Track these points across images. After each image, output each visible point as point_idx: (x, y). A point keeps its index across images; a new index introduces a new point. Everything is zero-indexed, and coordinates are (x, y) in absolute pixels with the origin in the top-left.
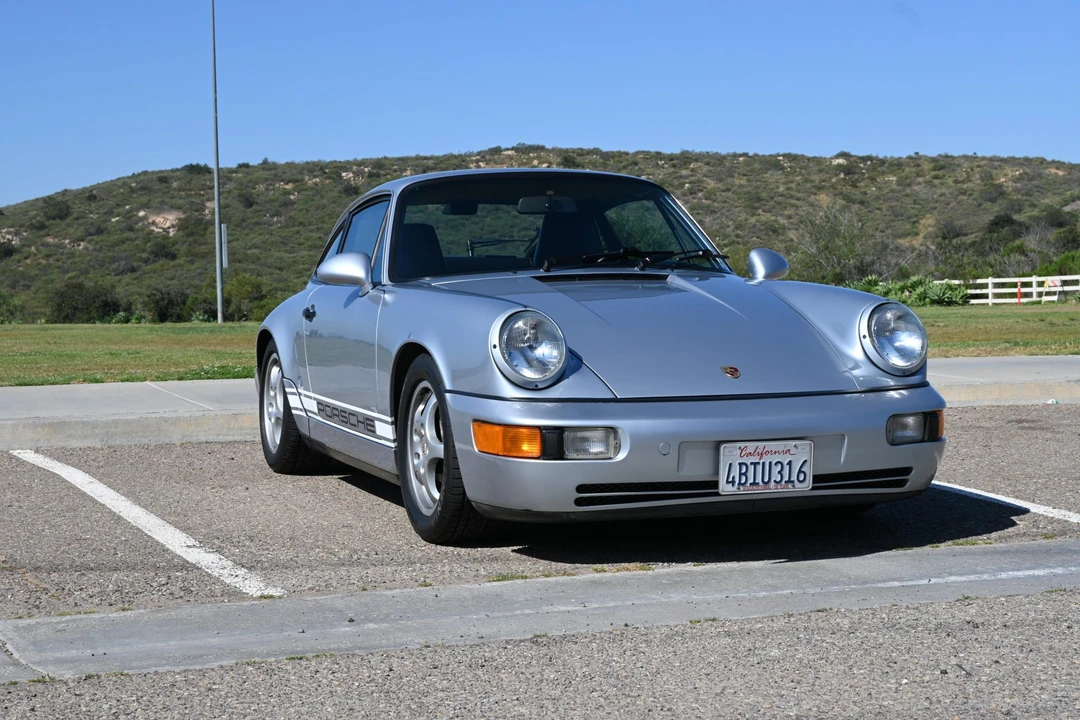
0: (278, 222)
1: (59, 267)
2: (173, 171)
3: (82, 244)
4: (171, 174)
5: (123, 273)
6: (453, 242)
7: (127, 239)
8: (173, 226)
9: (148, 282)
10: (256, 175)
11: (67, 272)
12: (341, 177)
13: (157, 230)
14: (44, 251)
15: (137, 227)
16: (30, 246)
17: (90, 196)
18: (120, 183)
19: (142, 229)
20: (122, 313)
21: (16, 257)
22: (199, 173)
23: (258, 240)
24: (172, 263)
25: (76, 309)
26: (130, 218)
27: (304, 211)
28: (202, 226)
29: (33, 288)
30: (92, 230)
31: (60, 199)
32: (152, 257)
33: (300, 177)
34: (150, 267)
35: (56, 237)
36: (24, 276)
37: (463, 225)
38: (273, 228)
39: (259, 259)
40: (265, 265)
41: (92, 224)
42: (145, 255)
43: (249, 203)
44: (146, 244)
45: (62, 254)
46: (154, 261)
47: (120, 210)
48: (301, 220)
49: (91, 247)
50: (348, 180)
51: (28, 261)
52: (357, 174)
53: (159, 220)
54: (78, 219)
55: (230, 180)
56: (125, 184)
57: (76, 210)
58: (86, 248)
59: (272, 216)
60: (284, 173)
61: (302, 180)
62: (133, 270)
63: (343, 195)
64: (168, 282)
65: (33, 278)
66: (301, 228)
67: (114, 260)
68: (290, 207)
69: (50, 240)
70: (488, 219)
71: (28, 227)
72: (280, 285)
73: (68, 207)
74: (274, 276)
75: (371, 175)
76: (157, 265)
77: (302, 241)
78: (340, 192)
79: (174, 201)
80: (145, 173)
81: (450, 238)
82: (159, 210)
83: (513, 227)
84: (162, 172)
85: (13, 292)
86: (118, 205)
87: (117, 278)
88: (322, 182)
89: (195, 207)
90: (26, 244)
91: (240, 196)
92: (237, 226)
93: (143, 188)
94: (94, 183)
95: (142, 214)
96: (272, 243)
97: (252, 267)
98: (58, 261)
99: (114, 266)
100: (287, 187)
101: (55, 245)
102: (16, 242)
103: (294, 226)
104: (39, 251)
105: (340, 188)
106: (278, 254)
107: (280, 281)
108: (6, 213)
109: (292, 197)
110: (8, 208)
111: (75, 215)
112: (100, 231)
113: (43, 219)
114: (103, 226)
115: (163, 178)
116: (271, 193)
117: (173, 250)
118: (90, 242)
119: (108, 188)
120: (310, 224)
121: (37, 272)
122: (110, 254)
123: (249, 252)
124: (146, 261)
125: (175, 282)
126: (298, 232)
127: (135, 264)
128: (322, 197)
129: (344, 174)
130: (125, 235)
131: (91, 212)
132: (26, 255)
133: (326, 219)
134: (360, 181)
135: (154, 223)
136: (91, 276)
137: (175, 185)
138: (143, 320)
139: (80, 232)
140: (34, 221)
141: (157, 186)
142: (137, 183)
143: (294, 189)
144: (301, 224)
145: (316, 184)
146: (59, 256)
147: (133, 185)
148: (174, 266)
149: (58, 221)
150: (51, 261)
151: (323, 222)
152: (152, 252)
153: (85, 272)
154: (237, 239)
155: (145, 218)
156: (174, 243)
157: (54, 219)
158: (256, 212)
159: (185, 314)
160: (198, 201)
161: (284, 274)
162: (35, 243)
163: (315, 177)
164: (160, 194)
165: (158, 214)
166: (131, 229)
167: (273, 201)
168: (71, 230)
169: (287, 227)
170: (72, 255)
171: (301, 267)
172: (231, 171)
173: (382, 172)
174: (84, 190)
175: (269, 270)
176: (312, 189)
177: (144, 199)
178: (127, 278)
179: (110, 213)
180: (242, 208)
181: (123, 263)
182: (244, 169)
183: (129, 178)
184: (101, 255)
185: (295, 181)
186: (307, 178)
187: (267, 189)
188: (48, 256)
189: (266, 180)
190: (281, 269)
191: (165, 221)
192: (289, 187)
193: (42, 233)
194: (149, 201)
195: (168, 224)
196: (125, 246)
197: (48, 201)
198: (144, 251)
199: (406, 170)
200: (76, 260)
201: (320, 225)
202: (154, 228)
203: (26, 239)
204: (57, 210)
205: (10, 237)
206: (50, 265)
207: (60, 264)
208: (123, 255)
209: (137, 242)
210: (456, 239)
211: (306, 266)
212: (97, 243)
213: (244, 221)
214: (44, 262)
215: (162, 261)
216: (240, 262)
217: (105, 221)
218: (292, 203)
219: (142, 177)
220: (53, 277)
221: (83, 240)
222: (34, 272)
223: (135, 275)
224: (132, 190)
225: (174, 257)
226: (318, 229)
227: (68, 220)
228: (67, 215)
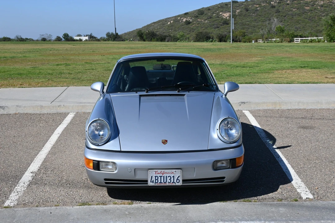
0: (254, 15)
1: (201, 27)
2: (229, 2)
3: (206, 21)
4: (229, 3)
5: (215, 28)
6: (299, 20)
7: (217, 20)
8: (228, 16)
9: (221, 30)
10: (249, 3)
11: (202, 28)
12: (271, 3)
13: (224, 17)
14: (197, 22)
15: (219, 17)
16: (194, 22)
17: (209, 9)
18: (216, 6)
19: (221, 17)
20: (211, 39)
21: (191, 24)
22: (235, 3)
23: (249, 20)
24: (227, 26)
25: (200, 38)
26: (218, 14)
27: (261, 13)
28: (235, 16)
29: (194, 32)
30: (209, 17)
31: (202, 10)
32: (223, 24)
33: (260, 4)
34: (222, 27)
35: (200, 19)
36: (192, 29)
37: (302, 15)
38: (253, 17)
39: (249, 25)
40: (250, 26)
41: (209, 16)
42: (221, 24)
43: (247, 10)
44: (221, 21)
45: (202, 23)
46: (223, 25)
47: (216, 12)
48: (260, 14)
49: (208, 22)
50: (273, 4)
51: (194, 25)
52: (275, 2)
53: (225, 15)
54: (205, 15)
55: (243, 4)
56: (217, 6)
57: (205, 12)
58: (207, 22)
59: (253, 14)
60: (256, 2)
61: (261, 4)
62: (218, 27)
63: (271, 8)
64: (226, 30)
65: (195, 29)
66: (260, 17)
67: (214, 25)
68: (257, 11)
69: (199, 20)
70: (309, 13)
71: (194, 17)
72: (254, 31)
73: (203, 12)
74: (253, 29)
75: (279, 3)
76: (224, 26)
77: (260, 20)
78: (270, 7)
79: (229, 10)
80: (222, 3)
81: (298, 19)
82: (225, 12)
83: (316, 15)
84: (226, 3)
85: (190, 33)
86: (215, 11)
87: (214, 29)
88: (266, 4)
89: (234, 12)
90: (193, 21)
91: (245, 8)
92: (244, 16)
93: (221, 7)
94: (210, 6)
95: (221, 13)
96: (252, 21)
97: (247, 26)
98: (200, 25)
99: (214, 26)
100: (257, 6)
101: (200, 21)
102: (191, 20)
103: (258, 16)
104: (196, 23)
105: (270, 6)
106: (253, 23)
107: (254, 30)
108: (189, 13)
109: (258, 9)
110: (189, 12)
111: (205, 14)
112: (211, 18)
113: (197, 15)
114: (211, 16)
115: (227, 4)
116: (253, 8)
117: (228, 22)
118: (208, 20)
119: (213, 7)
120: (262, 15)
121: (196, 28)
122: (213, 23)
123: (246, 23)
124: (221, 25)
125: (228, 30)
126: (259, 18)
127: (219, 26)
128: (266, 9)
129: (272, 3)
130: (216, 19)
131: (209, 13)
132: (193, 24)
133: (266, 14)
134: (276, 4)
135: (224, 16)
136: (208, 29)
137: (229, 6)
138: (216, 41)
139: (206, 18)
140: (195, 15)
141: (225, 6)
142: (220, 6)
143: (259, 7)
144: (260, 15)
145: (264, 5)
146: (201, 24)
147: (219, 6)
148: (228, 26)
149: (201, 15)
150: (199, 25)
151: (266, 15)
152: (223, 23)
153: (207, 28)
154: (244, 20)
155: (222, 14)
156: (228, 21)
157: (200, 15)
158: (249, 12)
159: (226, 40)
160: (235, 10)
161: (255, 28)
162: (195, 21)
163: (264, 3)
164: (225, 8)
165: (225, 13)
166: (218, 17)
167: (253, 10)
168: (204, 17)
169: (256, 16)
170: (204, 24)
171: (259, 27)
172: (243, 2)
173: (282, 2)
174: (208, 7)
175: (251, 28)
176: (263, 6)
177: (222, 10)
178: (217, 29)
179: (213, 13)
180: (245, 11)
181: (216, 26)
182: (246, 2)
183: (218, 4)
184: (211, 24)
185: (259, 5)
186: (262, 4)
187: (252, 7)
188: (198, 24)
189: (252, 4)
190: (254, 27)
191: (226, 15)
192: (258, 6)
193: (197, 18)
194: (223, 10)
195: (227, 16)
196: (217, 21)
197: (199, 10)
198: (221, 23)
199: (288, 1)
200: (205, 25)
201: (265, 16)
202: (223, 17)
203: (193, 20)
204: (201, 12)
205: (189, 19)
206: (198, 26)
207: (201, 26)
208: (216, 24)
209: (219, 20)
210: (300, 19)
211: (261, 26)
212: (210, 21)
213: (246, 15)
214: (197, 25)
215: (225, 25)
216: (244, 25)
217: (212, 15)
218: (258, 10)
219: (221, 4)
220: (199, 29)
221: (206, 20)
222: (195, 28)
223: (219, 29)
224: (219, 7)
225: (228, 24)
226: (264, 17)
227: (203, 15)
228: (203, 14)
